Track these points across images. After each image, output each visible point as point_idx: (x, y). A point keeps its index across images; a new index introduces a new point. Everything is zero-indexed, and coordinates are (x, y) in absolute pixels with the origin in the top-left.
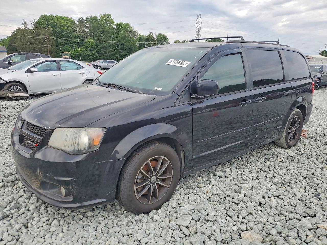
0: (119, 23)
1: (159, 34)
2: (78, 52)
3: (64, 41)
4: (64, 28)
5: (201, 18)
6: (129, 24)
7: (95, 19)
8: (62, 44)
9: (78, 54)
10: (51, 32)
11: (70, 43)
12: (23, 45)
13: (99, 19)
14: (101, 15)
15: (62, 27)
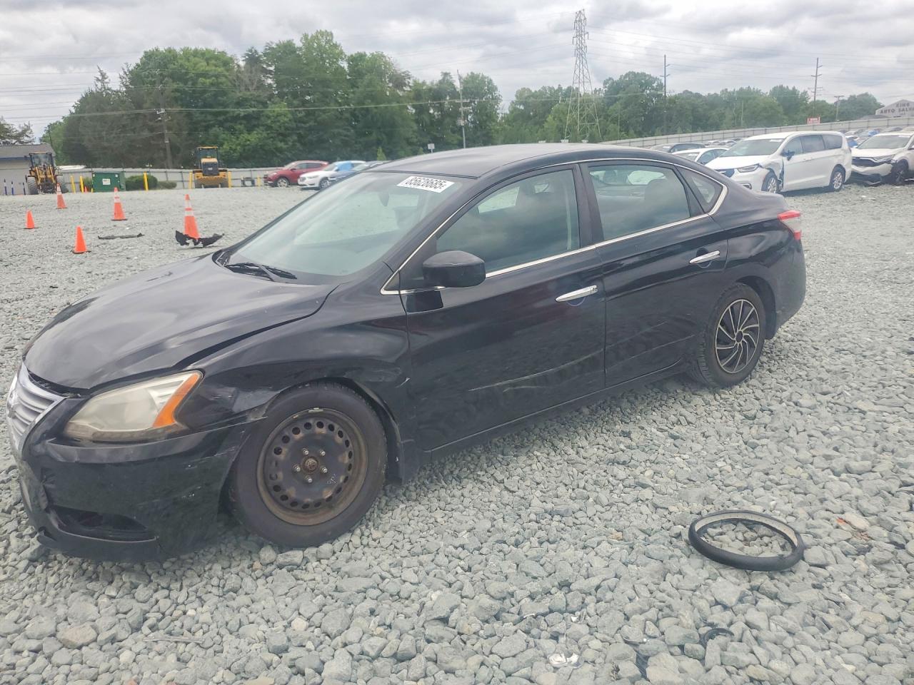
0: (356, 54)
1: (470, 74)
2: (248, 142)
3: (209, 117)
4: (208, 81)
5: (585, 19)
6: (385, 54)
7: (287, 48)
8: (204, 124)
9: (249, 150)
10: (172, 94)
11: (226, 120)
12: (101, 138)
13: (300, 49)
14: (306, 36)
15: (201, 80)
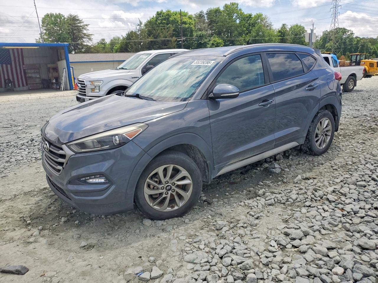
1: (296, 25)
4: (186, 26)
7: (217, 11)
14: (226, 5)
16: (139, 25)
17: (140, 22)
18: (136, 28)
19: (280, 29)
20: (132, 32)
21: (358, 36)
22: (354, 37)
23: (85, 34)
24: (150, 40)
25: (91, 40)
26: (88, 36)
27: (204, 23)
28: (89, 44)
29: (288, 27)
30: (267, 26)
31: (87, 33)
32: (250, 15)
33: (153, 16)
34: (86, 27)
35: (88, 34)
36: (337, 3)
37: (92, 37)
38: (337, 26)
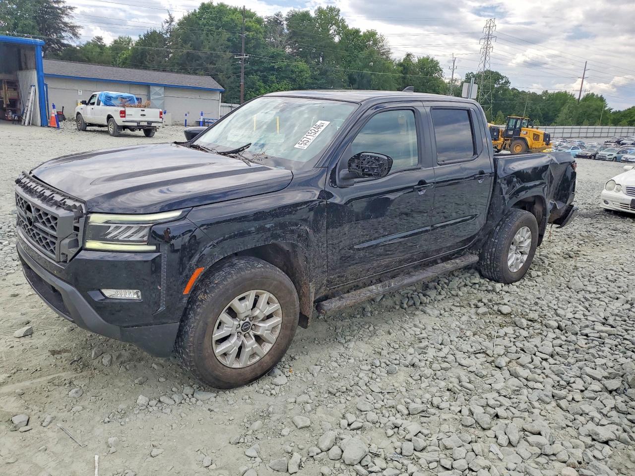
4: (251, 34)
14: (319, 9)
16: (168, 22)
17: (171, 17)
18: (163, 26)
19: (402, 61)
20: (155, 32)
21: (516, 88)
22: (510, 88)
23: (66, 24)
24: (185, 51)
25: (78, 37)
26: (73, 29)
27: (281, 34)
28: (74, 44)
29: (415, 60)
30: (383, 54)
31: (71, 23)
32: (357, 32)
33: (195, 10)
34: (69, 10)
35: (72, 25)
36: (491, 32)
37: (80, 31)
38: (487, 67)
